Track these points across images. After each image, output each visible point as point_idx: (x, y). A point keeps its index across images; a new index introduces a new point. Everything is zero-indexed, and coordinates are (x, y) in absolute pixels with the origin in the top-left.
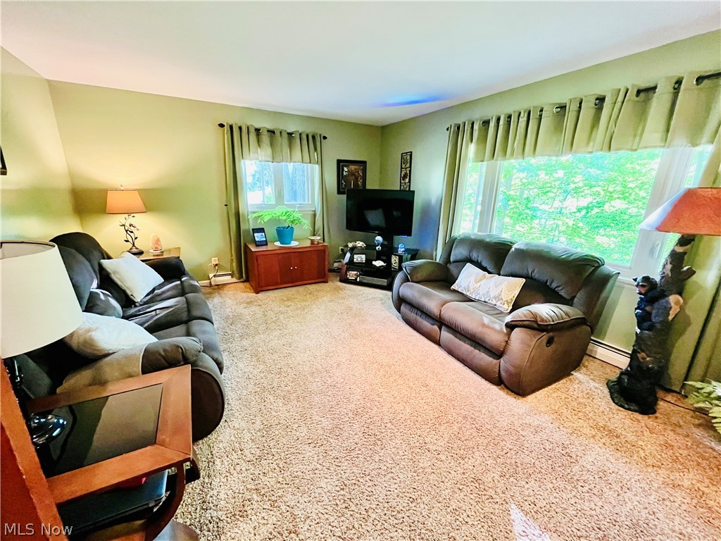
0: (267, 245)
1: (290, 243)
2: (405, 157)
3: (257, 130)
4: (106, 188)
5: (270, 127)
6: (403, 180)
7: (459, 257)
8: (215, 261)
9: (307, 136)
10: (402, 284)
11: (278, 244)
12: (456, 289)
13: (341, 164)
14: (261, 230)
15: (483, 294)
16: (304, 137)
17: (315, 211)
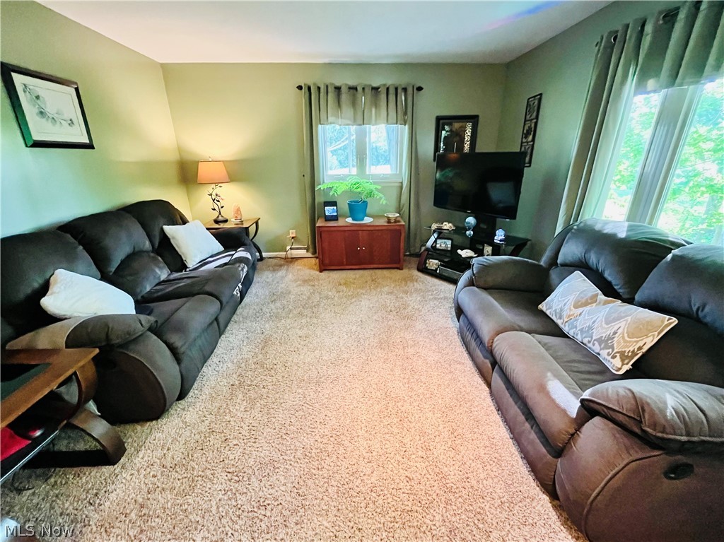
0: (337, 220)
1: (363, 220)
2: (532, 103)
3: (338, 89)
4: (197, 160)
5: (351, 83)
6: (526, 137)
7: (569, 259)
8: (292, 233)
9: (396, 89)
10: (465, 287)
11: (349, 220)
12: (544, 309)
13: (441, 122)
14: (334, 204)
15: (581, 330)
16: (392, 91)
17: (402, 183)
